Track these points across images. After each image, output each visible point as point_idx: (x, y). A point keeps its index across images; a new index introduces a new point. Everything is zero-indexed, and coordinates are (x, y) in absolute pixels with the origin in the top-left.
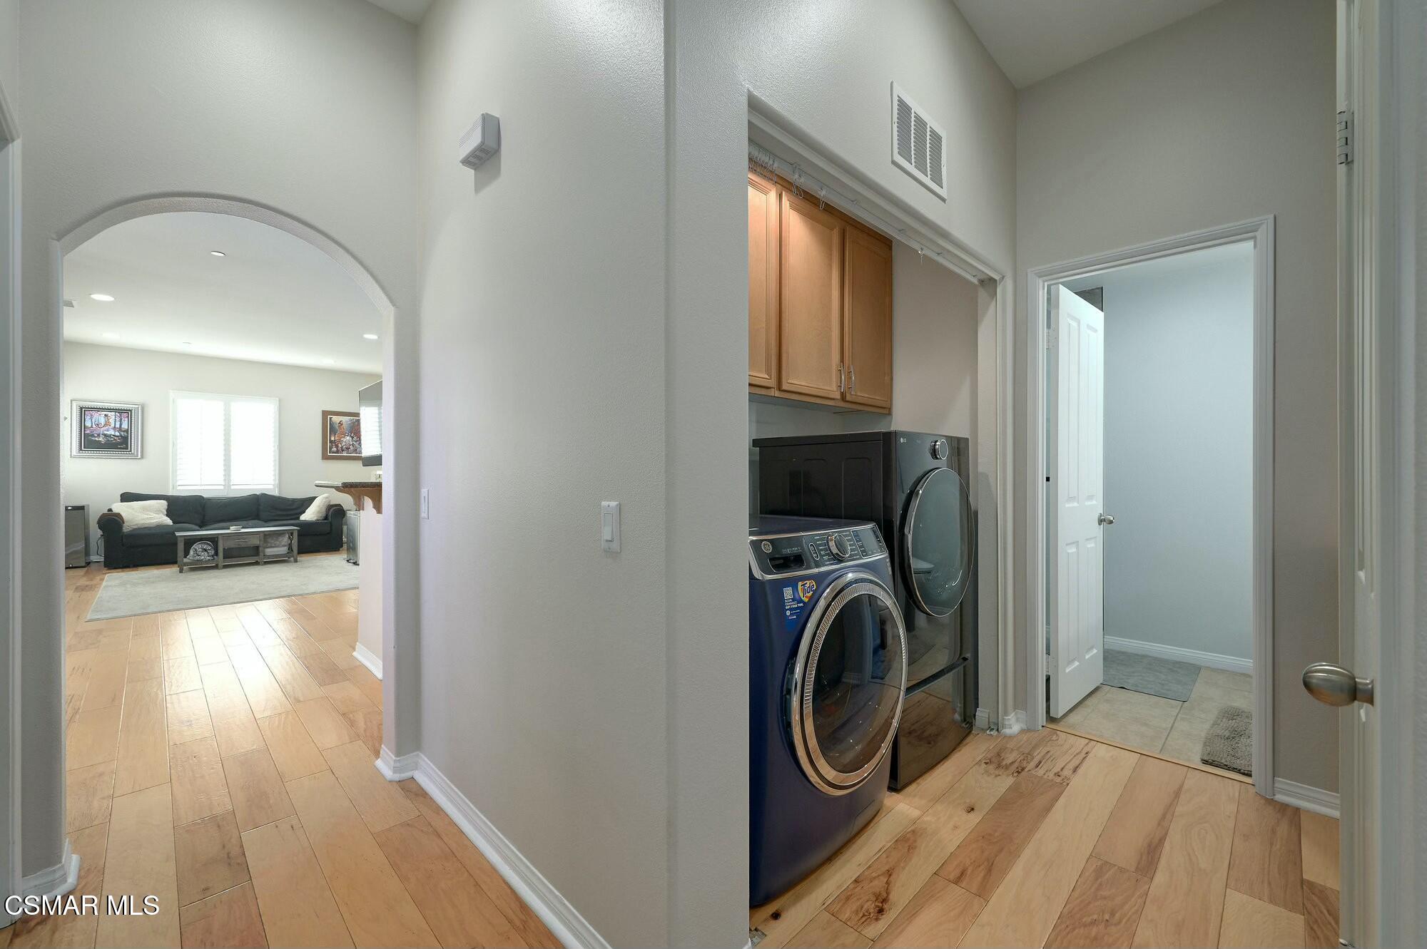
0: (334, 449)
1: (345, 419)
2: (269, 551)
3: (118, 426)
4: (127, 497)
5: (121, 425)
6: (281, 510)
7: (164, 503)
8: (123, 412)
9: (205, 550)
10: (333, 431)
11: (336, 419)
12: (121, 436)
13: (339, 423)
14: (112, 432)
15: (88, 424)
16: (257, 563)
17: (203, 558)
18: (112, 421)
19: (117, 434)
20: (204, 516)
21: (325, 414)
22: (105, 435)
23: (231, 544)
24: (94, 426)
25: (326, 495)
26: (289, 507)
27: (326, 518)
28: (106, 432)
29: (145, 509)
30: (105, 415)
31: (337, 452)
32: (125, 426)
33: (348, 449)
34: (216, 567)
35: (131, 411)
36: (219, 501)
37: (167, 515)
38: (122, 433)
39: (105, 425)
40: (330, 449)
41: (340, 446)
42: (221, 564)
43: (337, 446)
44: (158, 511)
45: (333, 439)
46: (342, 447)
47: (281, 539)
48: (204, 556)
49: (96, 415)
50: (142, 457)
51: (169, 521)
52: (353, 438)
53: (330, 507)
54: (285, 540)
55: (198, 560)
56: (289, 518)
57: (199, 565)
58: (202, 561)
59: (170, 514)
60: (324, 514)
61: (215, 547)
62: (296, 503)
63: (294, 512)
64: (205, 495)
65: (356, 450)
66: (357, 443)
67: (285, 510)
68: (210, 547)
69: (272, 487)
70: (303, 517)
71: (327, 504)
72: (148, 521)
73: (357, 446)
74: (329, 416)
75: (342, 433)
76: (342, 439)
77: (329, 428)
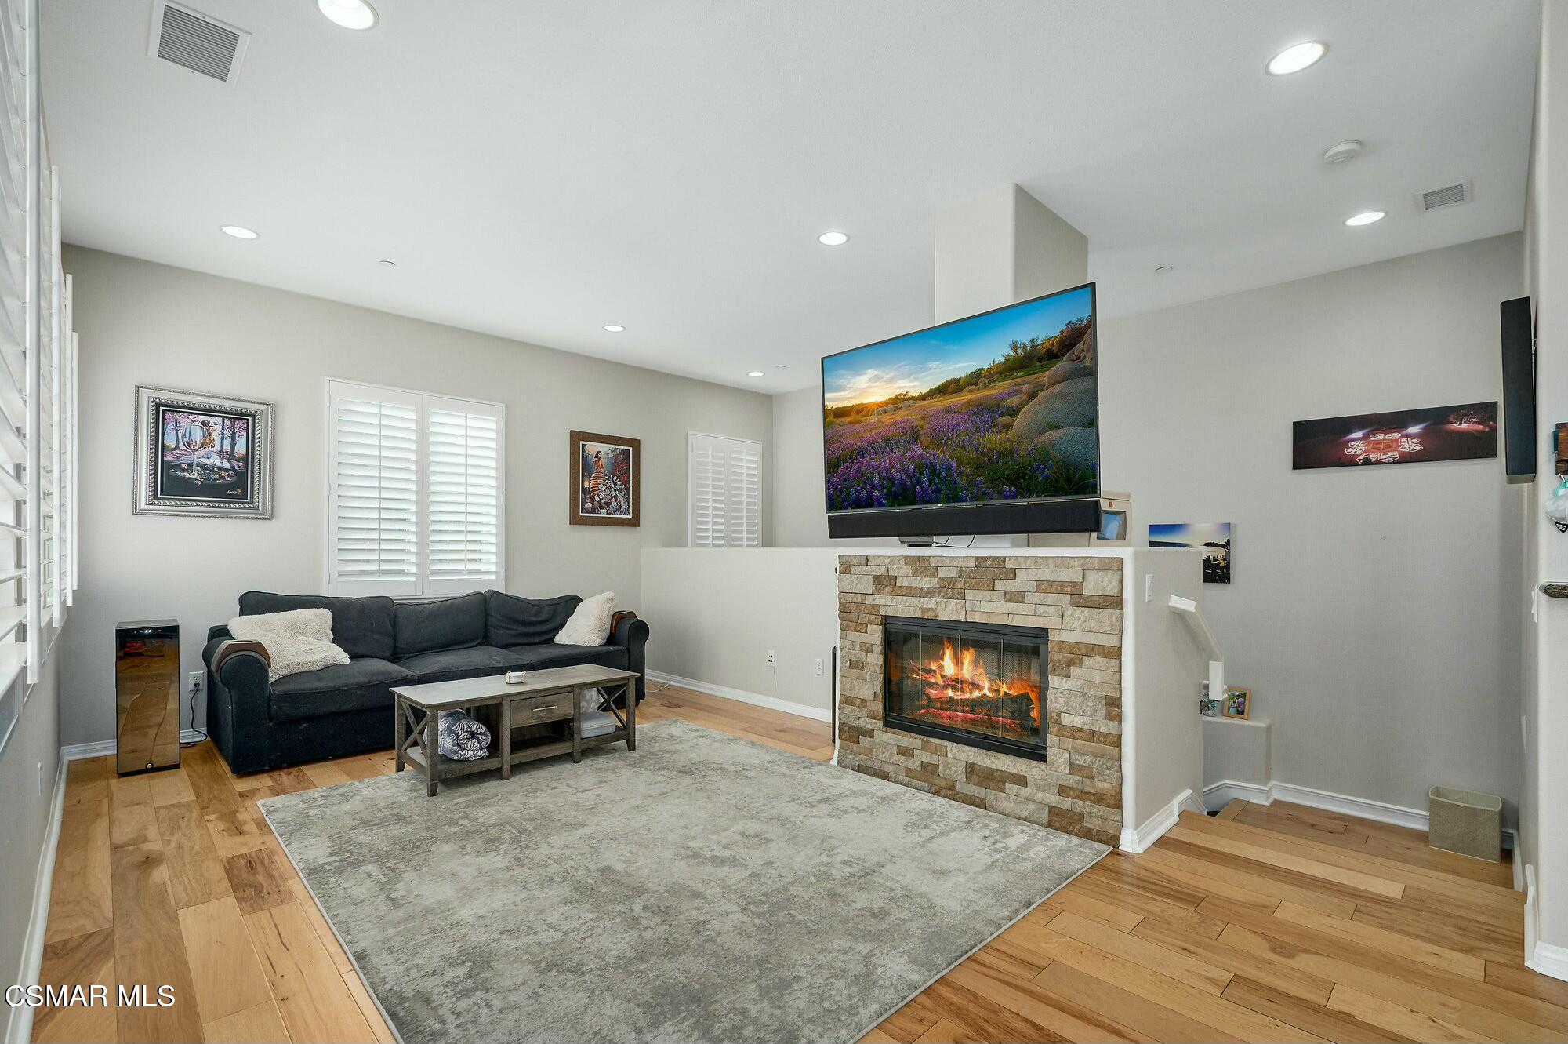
0: (589, 505)
1: (605, 449)
2: (587, 729)
3: (227, 448)
4: (254, 604)
5: (233, 445)
6: (519, 622)
7: (325, 616)
8: (241, 418)
9: (473, 735)
10: (587, 471)
11: (592, 448)
12: (233, 469)
13: (597, 456)
14: (215, 461)
15: (170, 441)
16: (568, 757)
17: (471, 753)
18: (216, 436)
19: (226, 465)
20: (395, 639)
21: (576, 437)
22: (204, 467)
23: (525, 718)
24: (182, 447)
25: (609, 594)
26: (535, 619)
28: (204, 461)
29: (296, 629)
30: (205, 424)
31: (593, 510)
32: (241, 449)
33: (608, 504)
34: (496, 774)
35: (253, 416)
36: (420, 608)
37: (335, 641)
38: (235, 463)
39: (203, 445)
40: (583, 504)
41: (597, 498)
42: (507, 767)
43: (592, 500)
44: (318, 635)
45: (586, 485)
46: (600, 502)
48: (474, 751)
49: (185, 421)
50: (274, 518)
51: (342, 657)
52: (615, 484)
53: (618, 619)
55: (459, 761)
56: (537, 640)
57: (467, 771)
58: (467, 760)
59: (340, 637)
60: (606, 634)
61: (494, 728)
62: (546, 608)
63: (538, 629)
64: (396, 594)
65: (620, 507)
66: (623, 493)
67: (531, 624)
68: (483, 729)
69: (493, 577)
70: (562, 638)
71: (612, 613)
72: (308, 658)
73: (622, 500)
74: (582, 442)
75: (601, 475)
76: (600, 486)
77: (581, 466)
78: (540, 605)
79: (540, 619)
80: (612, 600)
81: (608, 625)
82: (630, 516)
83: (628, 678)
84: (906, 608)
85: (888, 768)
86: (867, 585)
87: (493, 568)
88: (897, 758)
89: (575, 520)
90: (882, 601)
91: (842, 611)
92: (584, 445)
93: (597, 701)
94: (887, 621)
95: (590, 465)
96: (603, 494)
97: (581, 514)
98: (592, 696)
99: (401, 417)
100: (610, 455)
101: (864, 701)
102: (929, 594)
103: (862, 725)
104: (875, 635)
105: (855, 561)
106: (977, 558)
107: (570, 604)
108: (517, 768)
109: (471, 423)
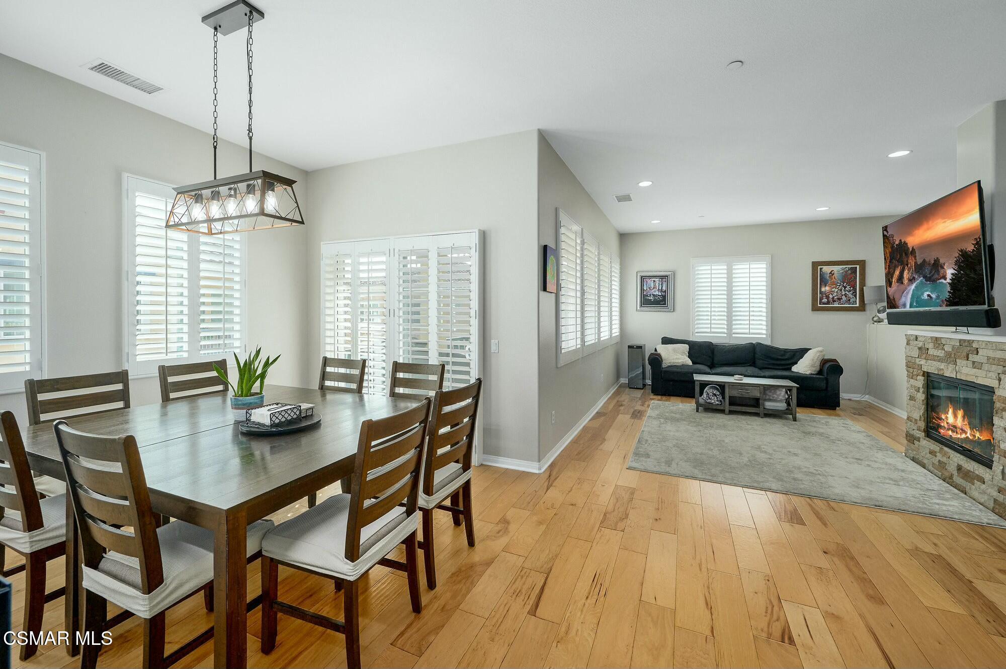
0: (825, 300)
1: (836, 269)
2: (769, 405)
3: (660, 288)
4: (666, 341)
5: (662, 288)
6: (773, 359)
7: (686, 347)
8: (663, 278)
9: (715, 395)
10: (824, 281)
11: (827, 269)
12: (662, 295)
13: (831, 273)
14: (657, 293)
15: (645, 288)
16: (757, 414)
17: (713, 401)
18: (657, 285)
19: (660, 294)
20: (713, 360)
21: (815, 265)
22: (653, 295)
23: (735, 393)
24: (648, 289)
25: (820, 349)
26: (780, 357)
27: (820, 372)
28: (654, 293)
29: (674, 350)
30: (654, 281)
31: (828, 303)
32: (664, 288)
33: (839, 299)
34: (722, 411)
35: (667, 276)
36: (724, 347)
37: (688, 357)
38: (663, 293)
39: (654, 288)
40: (821, 299)
41: (831, 296)
42: (727, 411)
43: (827, 297)
44: (683, 353)
45: (823, 289)
46: (833, 298)
47: (778, 392)
48: (714, 401)
49: (649, 281)
50: (674, 311)
51: (690, 362)
52: (845, 287)
53: (824, 362)
54: (782, 394)
55: (709, 403)
56: (781, 368)
57: (710, 407)
58: (712, 404)
59: (690, 356)
60: (818, 369)
61: (723, 394)
62: (789, 353)
63: (783, 362)
64: (714, 341)
65: (849, 300)
66: (851, 292)
67: (778, 359)
68: (718, 393)
69: (764, 336)
70: (795, 369)
71: (821, 358)
72: (677, 361)
73: (850, 295)
74: (819, 267)
75: (834, 283)
76: (833, 290)
77: (819, 280)
78: (786, 351)
79: (786, 358)
80: (821, 352)
81: (818, 364)
82: (858, 305)
83: (792, 387)
84: (931, 367)
85: (925, 461)
86: (915, 353)
87: (764, 332)
88: (929, 455)
89: (815, 308)
90: (923, 362)
91: (907, 366)
92: (821, 269)
93: (784, 396)
94: (927, 375)
95: (826, 279)
96: (835, 294)
97: (819, 305)
99: (720, 269)
100: (841, 272)
101: (916, 420)
102: (940, 360)
103: (915, 434)
104: (920, 382)
105: (912, 338)
106: (962, 340)
107: (803, 352)
108: (731, 412)
109: (752, 266)
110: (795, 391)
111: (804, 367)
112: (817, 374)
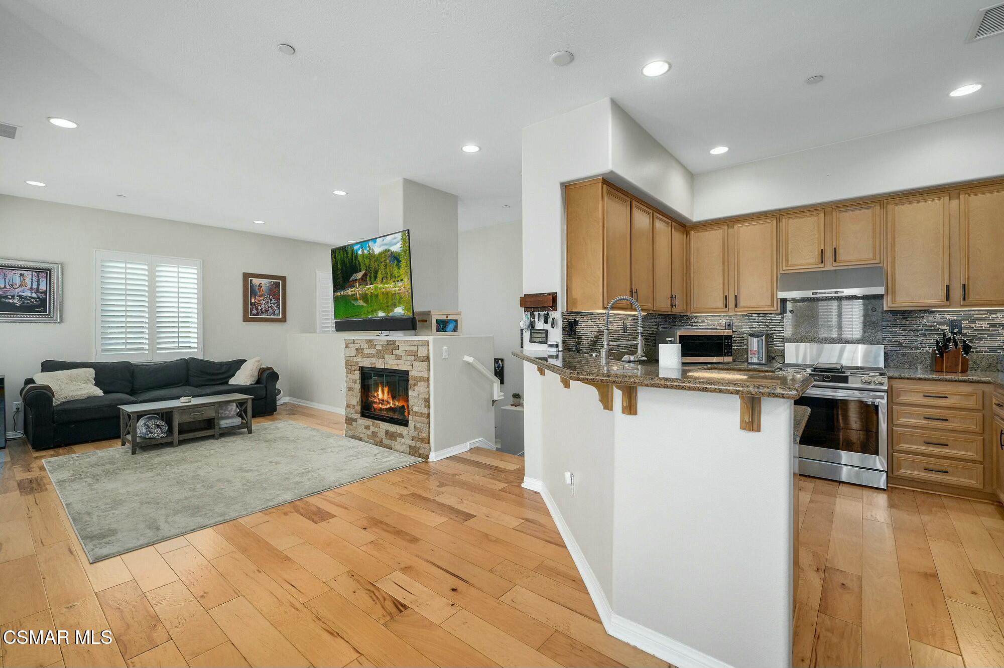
0: (254, 312)
1: (264, 282)
2: (224, 423)
3: (35, 287)
4: (50, 366)
5: (38, 285)
6: (207, 374)
7: (91, 372)
8: (43, 271)
9: (158, 426)
10: (253, 293)
11: (256, 281)
12: (39, 298)
13: (259, 285)
14: (28, 294)
16: (212, 437)
17: (156, 435)
18: (28, 281)
19: (34, 295)
20: (133, 383)
21: (246, 276)
22: (21, 297)
23: (186, 418)
24: (8, 287)
25: (257, 358)
26: (217, 372)
27: (258, 382)
28: (21, 294)
29: (72, 379)
30: (21, 274)
31: (257, 314)
32: (43, 287)
33: (267, 311)
34: (170, 444)
35: (49, 270)
36: (147, 367)
37: (96, 385)
38: (40, 295)
39: (20, 286)
40: (251, 311)
41: (259, 308)
42: (176, 441)
43: (257, 309)
44: (86, 381)
45: (253, 301)
46: (261, 310)
47: (230, 408)
48: (158, 434)
50: (62, 321)
51: (99, 392)
52: (271, 300)
53: (262, 371)
54: (233, 408)
55: (150, 438)
56: (218, 383)
57: (153, 442)
58: (154, 438)
59: (98, 383)
60: (256, 378)
61: (169, 423)
62: (225, 366)
63: (221, 376)
64: (133, 361)
65: (274, 312)
66: (276, 305)
67: (214, 374)
68: (163, 423)
69: (196, 350)
70: (232, 381)
71: (259, 368)
72: (78, 393)
73: (274, 307)
74: (250, 279)
75: (262, 296)
76: (261, 302)
77: (250, 291)
78: (220, 364)
79: (221, 372)
80: (259, 361)
81: (256, 374)
82: (281, 317)
83: (247, 399)
84: (366, 363)
86: (353, 353)
87: (196, 345)
88: (364, 430)
89: (246, 319)
90: (359, 360)
91: (347, 365)
92: (251, 280)
93: (235, 411)
94: (362, 369)
95: (255, 291)
96: (263, 306)
97: (250, 316)
98: (232, 408)
99: (138, 269)
100: (268, 285)
101: (354, 406)
102: (373, 357)
103: (353, 417)
104: (357, 375)
105: (350, 342)
106: (387, 341)
107: (239, 363)
108: (181, 442)
109: (180, 270)
110: (250, 404)
111: (243, 377)
112: (255, 384)
